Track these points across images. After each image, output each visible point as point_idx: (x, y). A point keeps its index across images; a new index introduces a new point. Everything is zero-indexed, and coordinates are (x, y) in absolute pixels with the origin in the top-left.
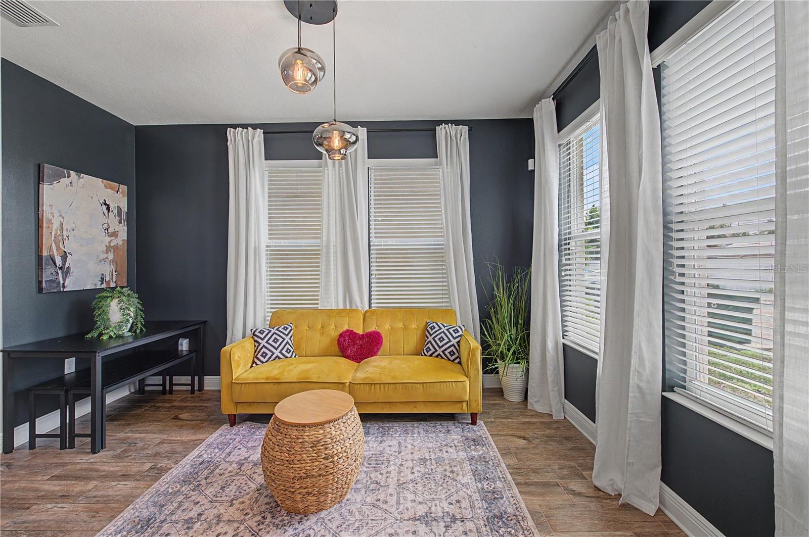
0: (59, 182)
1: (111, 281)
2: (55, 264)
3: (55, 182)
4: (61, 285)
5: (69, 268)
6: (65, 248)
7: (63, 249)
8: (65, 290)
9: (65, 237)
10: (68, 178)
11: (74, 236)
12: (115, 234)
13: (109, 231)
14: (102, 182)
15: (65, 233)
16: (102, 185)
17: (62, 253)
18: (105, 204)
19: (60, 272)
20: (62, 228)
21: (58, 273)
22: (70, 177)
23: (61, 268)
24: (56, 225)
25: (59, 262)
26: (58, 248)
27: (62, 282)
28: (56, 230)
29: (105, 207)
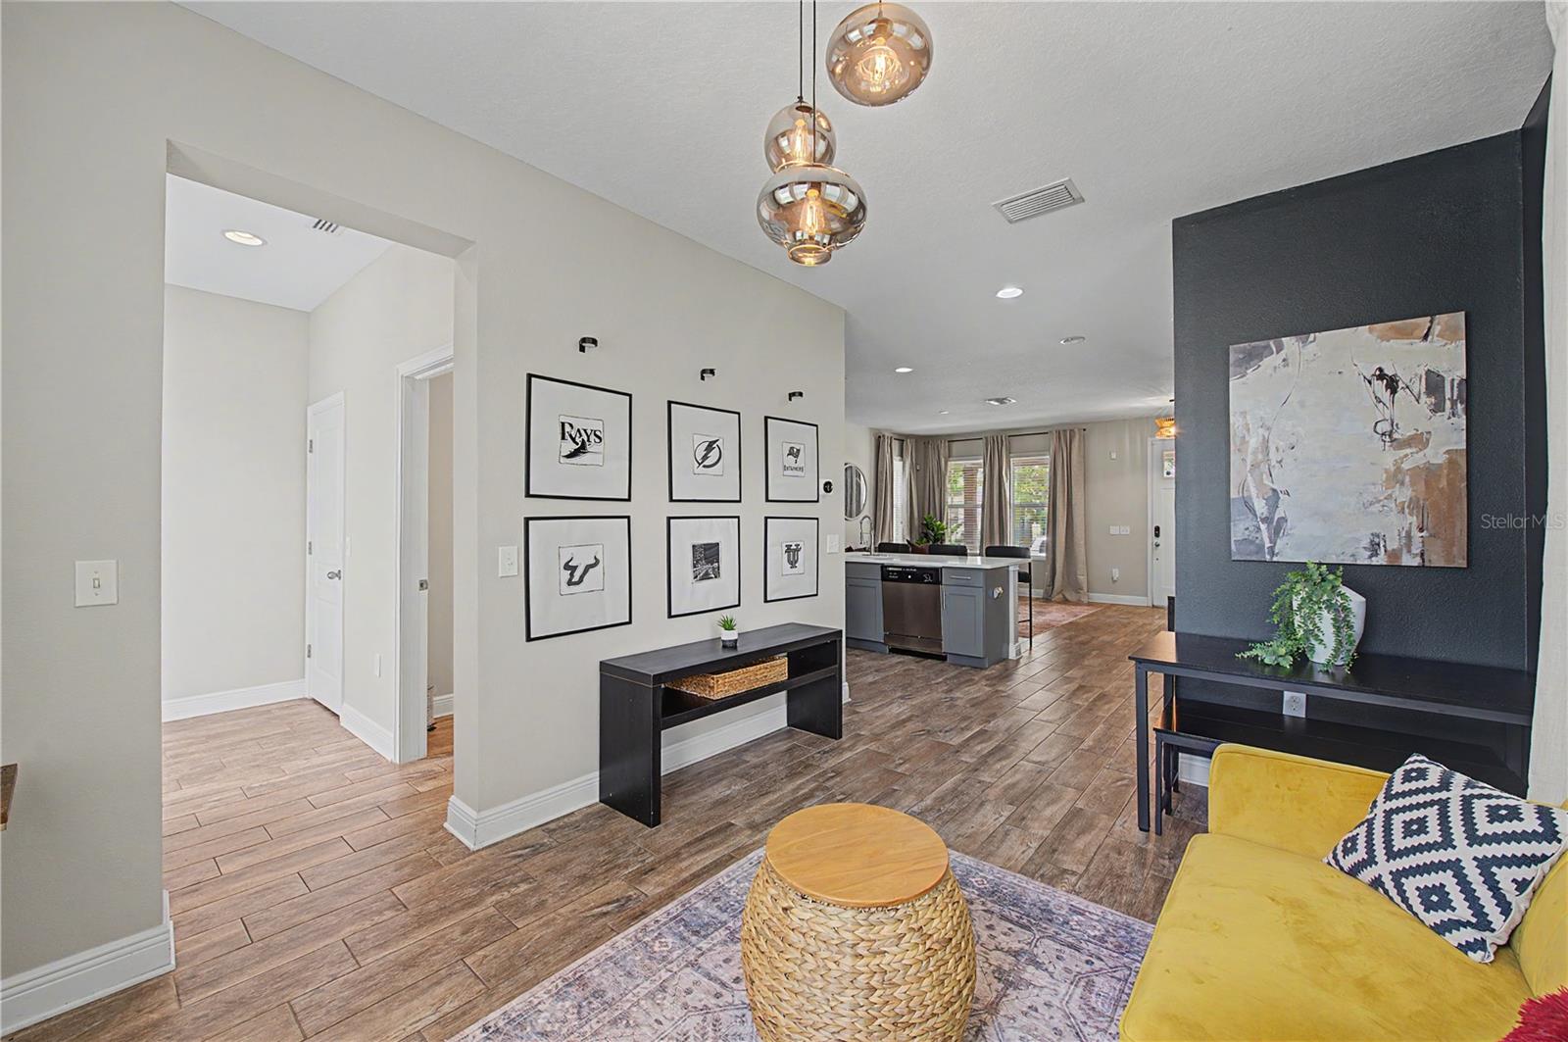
0: (1259, 366)
1: (1405, 551)
2: (1252, 510)
3: (1248, 371)
4: (1266, 550)
5: (1283, 519)
6: (1273, 482)
7: (1271, 485)
8: (1275, 559)
9: (1273, 463)
10: (1278, 353)
11: (1295, 460)
12: (1419, 441)
13: (1395, 436)
14: (1371, 331)
15: (1274, 457)
16: (1373, 337)
17: (1266, 493)
18: (1381, 376)
19: (1263, 527)
20: (1267, 447)
21: (1259, 529)
22: (1281, 350)
23: (1264, 520)
24: (1253, 442)
25: (1261, 507)
26: (1260, 484)
27: (1268, 544)
28: (1255, 453)
29: (1380, 386)
